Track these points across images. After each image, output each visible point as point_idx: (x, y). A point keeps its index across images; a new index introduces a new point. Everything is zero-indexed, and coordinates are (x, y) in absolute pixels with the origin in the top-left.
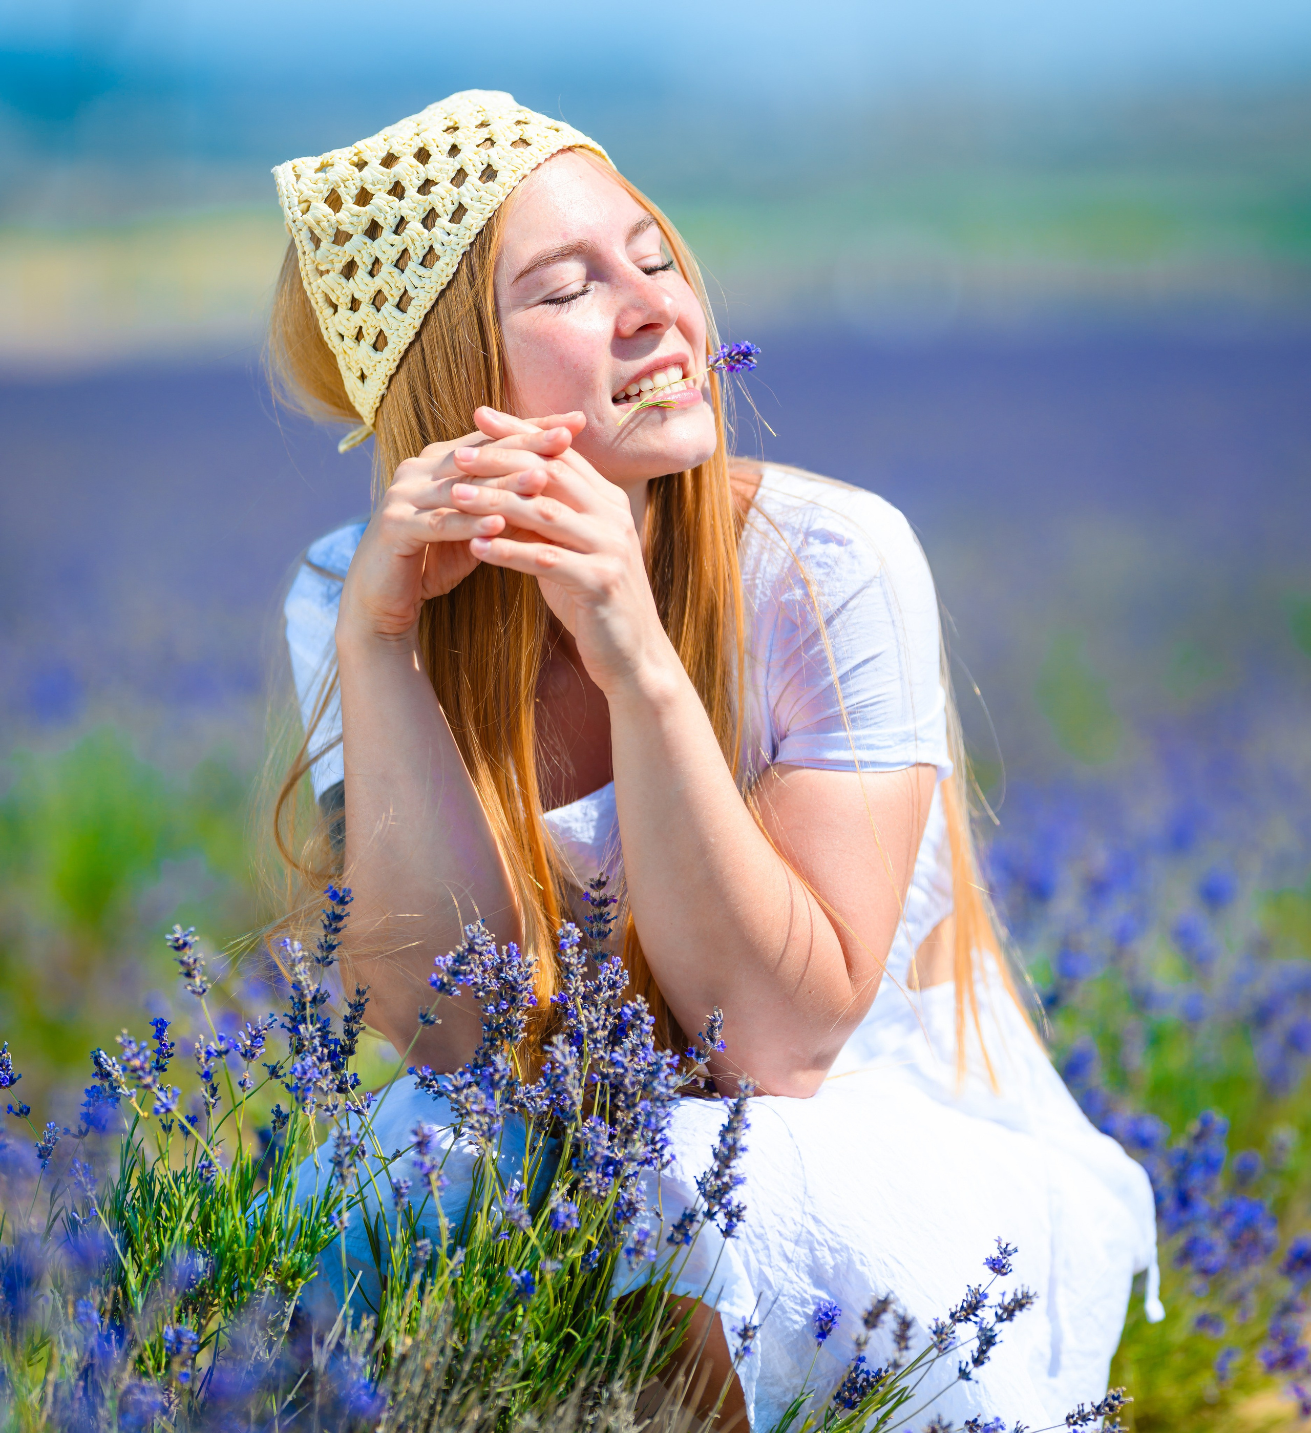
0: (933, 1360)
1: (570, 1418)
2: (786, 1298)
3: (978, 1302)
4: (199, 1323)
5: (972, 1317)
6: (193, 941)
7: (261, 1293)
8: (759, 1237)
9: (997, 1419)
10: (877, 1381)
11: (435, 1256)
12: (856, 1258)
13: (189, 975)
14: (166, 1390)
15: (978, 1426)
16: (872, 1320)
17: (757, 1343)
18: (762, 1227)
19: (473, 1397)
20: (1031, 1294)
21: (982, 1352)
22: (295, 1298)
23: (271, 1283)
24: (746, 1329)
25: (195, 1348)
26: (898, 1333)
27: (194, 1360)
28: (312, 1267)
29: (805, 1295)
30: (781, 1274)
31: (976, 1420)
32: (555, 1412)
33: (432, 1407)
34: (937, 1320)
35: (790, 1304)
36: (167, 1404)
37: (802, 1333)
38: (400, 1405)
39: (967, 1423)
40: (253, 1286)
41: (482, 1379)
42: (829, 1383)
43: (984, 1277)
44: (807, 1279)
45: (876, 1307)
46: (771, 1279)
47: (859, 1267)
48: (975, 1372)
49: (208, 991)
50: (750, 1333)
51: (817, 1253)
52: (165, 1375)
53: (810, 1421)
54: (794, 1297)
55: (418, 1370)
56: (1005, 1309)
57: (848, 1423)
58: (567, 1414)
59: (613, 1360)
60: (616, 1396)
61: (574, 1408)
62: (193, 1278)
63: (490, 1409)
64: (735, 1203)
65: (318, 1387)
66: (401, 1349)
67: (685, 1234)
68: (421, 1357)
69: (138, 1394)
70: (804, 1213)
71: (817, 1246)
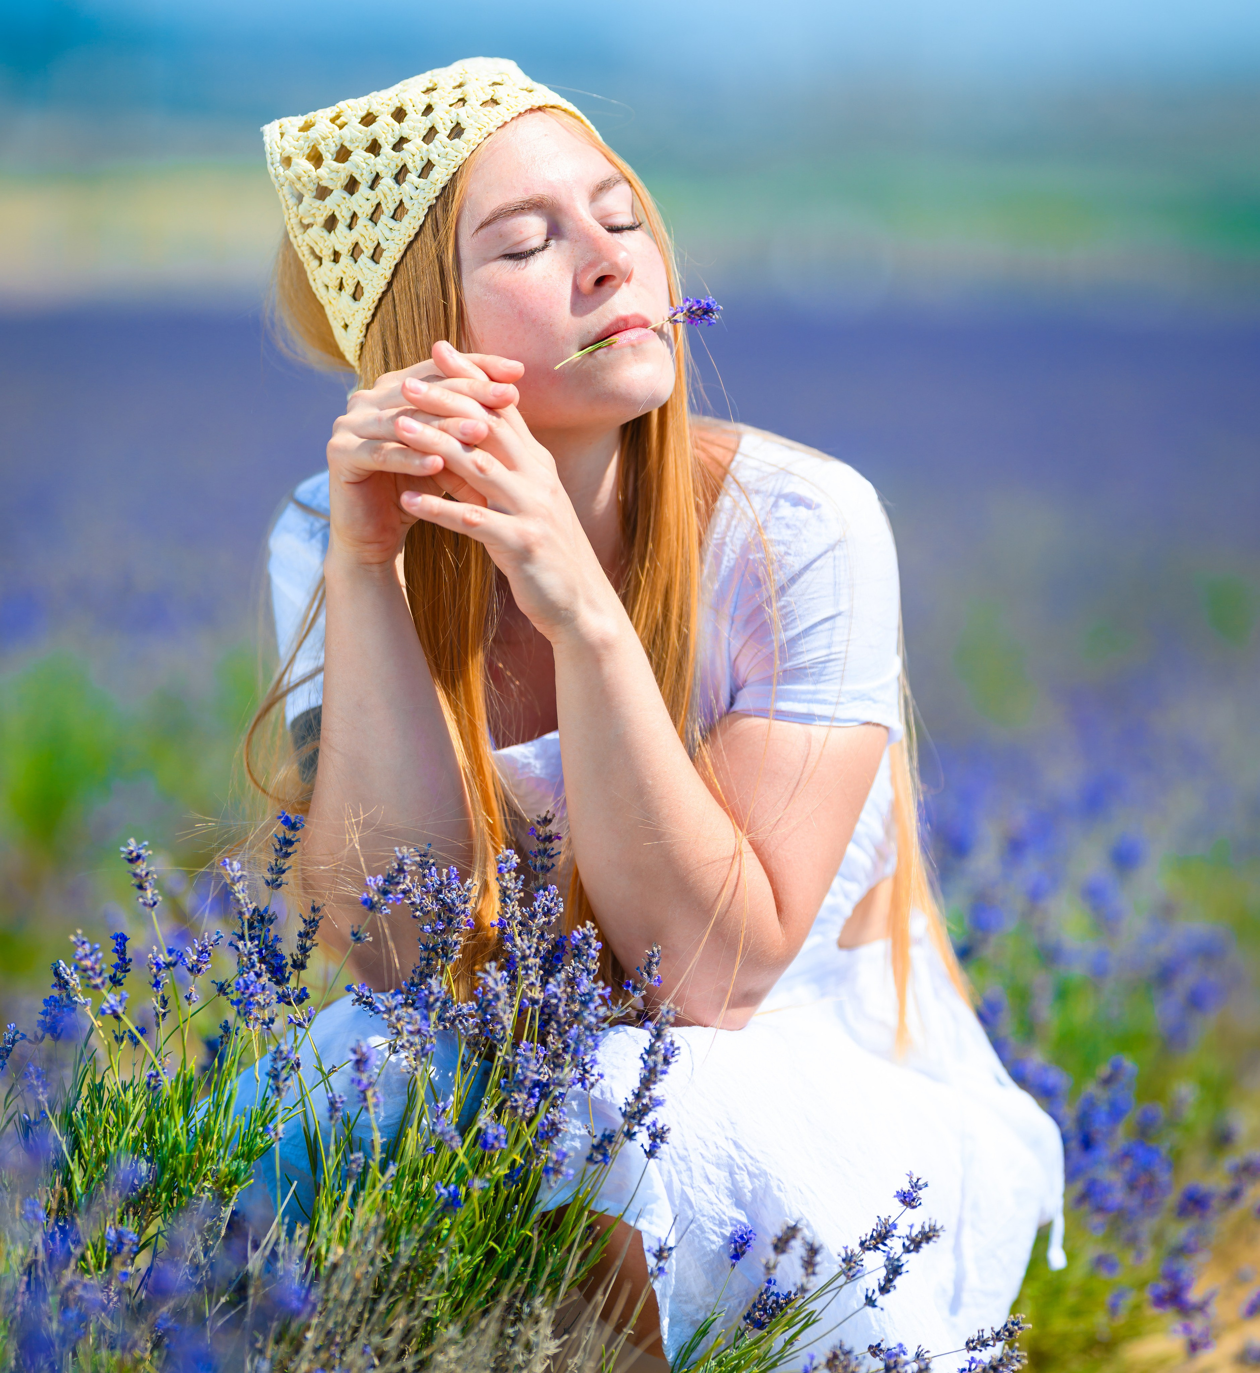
0: (841, 1287)
1: (492, 1330)
2: (705, 1218)
3: (888, 1232)
4: (140, 1225)
5: (880, 1246)
6: (147, 854)
7: (199, 1199)
8: (682, 1159)
9: (900, 1345)
10: (787, 1304)
11: (366, 1168)
12: (773, 1184)
13: (141, 887)
14: (106, 1288)
15: (881, 1350)
16: (781, 1245)
17: (672, 1264)
18: (686, 1149)
19: (401, 1306)
20: (938, 1227)
21: (889, 1281)
22: (231, 1204)
23: (210, 1190)
24: (661, 1250)
25: (135, 1249)
26: (806, 1259)
27: (134, 1260)
28: (248, 1174)
29: (723, 1216)
30: (702, 1194)
31: (879, 1345)
32: (479, 1323)
33: (361, 1314)
34: (846, 1248)
35: (708, 1225)
36: (106, 1302)
37: (718, 1254)
38: (330, 1312)
39: (871, 1347)
40: (191, 1191)
41: (408, 1289)
42: (740, 1303)
43: (894, 1209)
44: (727, 1201)
46: (693, 1199)
47: (776, 1192)
48: (881, 1300)
49: (158, 904)
50: (665, 1254)
51: (737, 1177)
52: (105, 1273)
53: (719, 1339)
54: (713, 1218)
55: (348, 1279)
56: (913, 1241)
57: (756, 1342)
58: (490, 1326)
59: (535, 1273)
60: (537, 1312)
61: (497, 1321)
62: (136, 1182)
63: (416, 1319)
64: (659, 1125)
65: (251, 1291)
66: (332, 1258)
67: (605, 1155)
68: (352, 1266)
69: (79, 1291)
70: (727, 1138)
71: (737, 1170)
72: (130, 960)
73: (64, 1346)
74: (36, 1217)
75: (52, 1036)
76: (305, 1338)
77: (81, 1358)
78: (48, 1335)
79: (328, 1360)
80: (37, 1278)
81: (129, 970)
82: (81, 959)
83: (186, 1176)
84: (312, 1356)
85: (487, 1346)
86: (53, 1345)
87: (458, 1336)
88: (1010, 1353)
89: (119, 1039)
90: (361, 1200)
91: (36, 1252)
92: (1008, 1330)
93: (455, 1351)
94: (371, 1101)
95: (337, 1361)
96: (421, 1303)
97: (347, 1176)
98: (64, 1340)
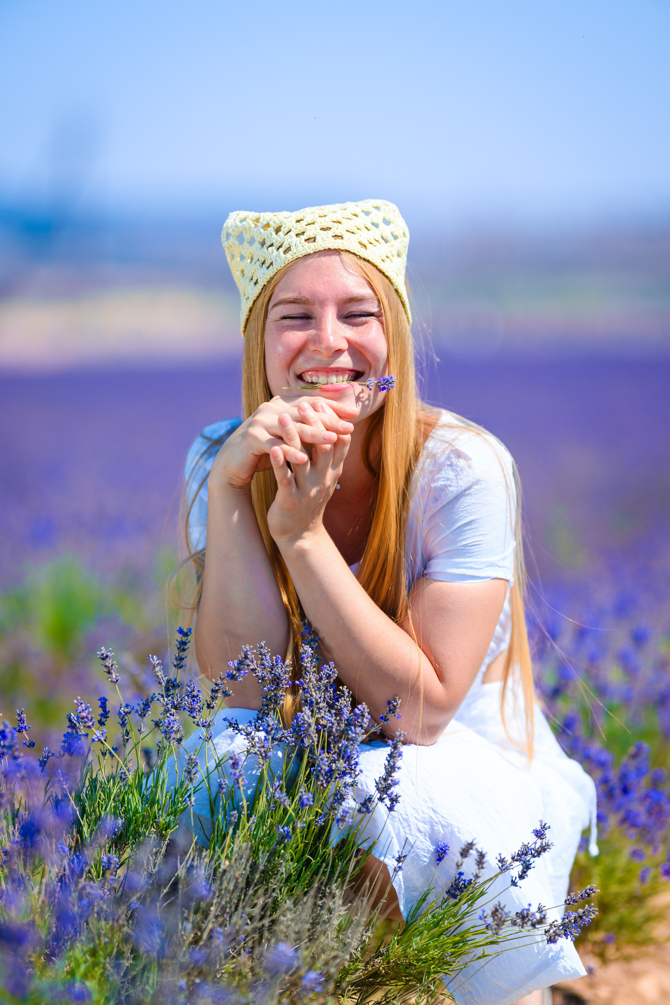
1: (310, 903)
4: (119, 853)
6: (111, 655)
7: (149, 838)
8: (405, 820)
10: (470, 885)
11: (239, 818)
12: (456, 830)
13: (109, 673)
14: (103, 887)
16: (465, 853)
18: (407, 815)
19: (261, 891)
21: (524, 873)
22: (167, 839)
23: (155, 833)
24: (400, 857)
25: (118, 866)
26: (478, 860)
27: (116, 872)
28: (175, 823)
29: (429, 848)
32: (302, 899)
33: (240, 896)
34: (500, 855)
36: (103, 895)
38: (223, 895)
40: (145, 833)
41: (264, 882)
45: (467, 847)
47: (457, 834)
50: (402, 859)
51: (436, 828)
52: (102, 879)
53: (433, 904)
54: (424, 849)
55: (232, 877)
57: (453, 906)
58: (309, 900)
59: (332, 873)
60: (334, 892)
61: (312, 897)
62: (116, 830)
63: (269, 898)
64: (395, 794)
65: (180, 886)
66: (223, 867)
67: (367, 808)
68: (234, 871)
69: (88, 890)
70: (428, 808)
71: (435, 825)
72: (109, 712)
73: (81, 919)
74: (64, 851)
75: (69, 753)
76: (211, 911)
77: (91, 925)
78: (73, 915)
79: (223, 921)
80: (66, 883)
81: (108, 717)
82: (80, 713)
83: (142, 826)
84: (214, 920)
85: (308, 911)
86: (75, 919)
87: (292, 906)
88: (589, 909)
89: (104, 754)
90: (237, 835)
91: (64, 870)
92: (587, 893)
93: (291, 915)
94: (241, 783)
95: (228, 922)
96: (272, 889)
97: (229, 824)
98: (81, 916)
